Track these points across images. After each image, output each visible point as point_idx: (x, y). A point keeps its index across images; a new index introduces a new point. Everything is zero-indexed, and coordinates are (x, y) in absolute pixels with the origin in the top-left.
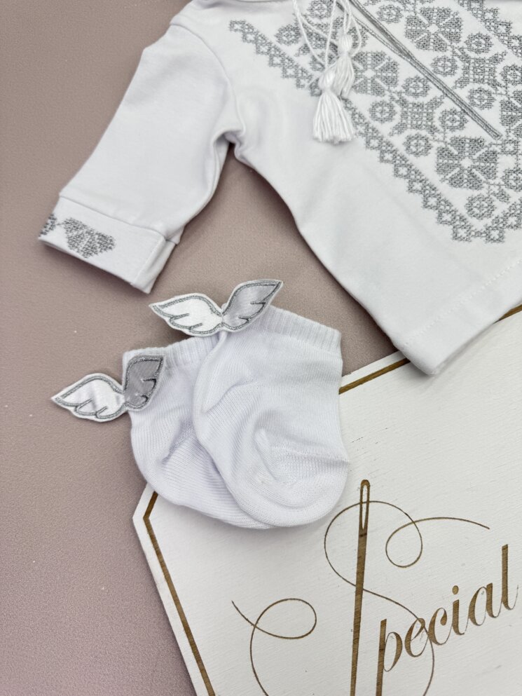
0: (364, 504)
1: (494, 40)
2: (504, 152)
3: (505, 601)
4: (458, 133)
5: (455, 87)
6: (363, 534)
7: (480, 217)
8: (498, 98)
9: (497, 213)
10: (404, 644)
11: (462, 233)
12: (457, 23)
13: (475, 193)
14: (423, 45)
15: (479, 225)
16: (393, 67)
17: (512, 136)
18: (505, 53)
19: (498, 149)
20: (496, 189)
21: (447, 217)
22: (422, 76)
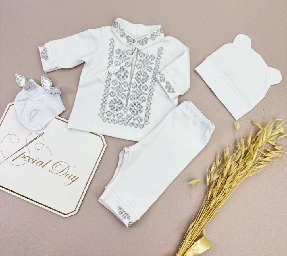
0: (40, 135)
1: (148, 90)
2: (124, 110)
3: (43, 167)
4: (121, 99)
5: (131, 91)
6: (35, 139)
7: (107, 115)
8: (135, 100)
9: (110, 117)
10: (25, 157)
11: (101, 115)
12: (146, 80)
13: (111, 111)
14: (136, 78)
15: (105, 116)
16: (127, 77)
17: (128, 109)
18: (147, 94)
19: (123, 108)
20: (115, 114)
21: (102, 110)
22: (129, 83)
